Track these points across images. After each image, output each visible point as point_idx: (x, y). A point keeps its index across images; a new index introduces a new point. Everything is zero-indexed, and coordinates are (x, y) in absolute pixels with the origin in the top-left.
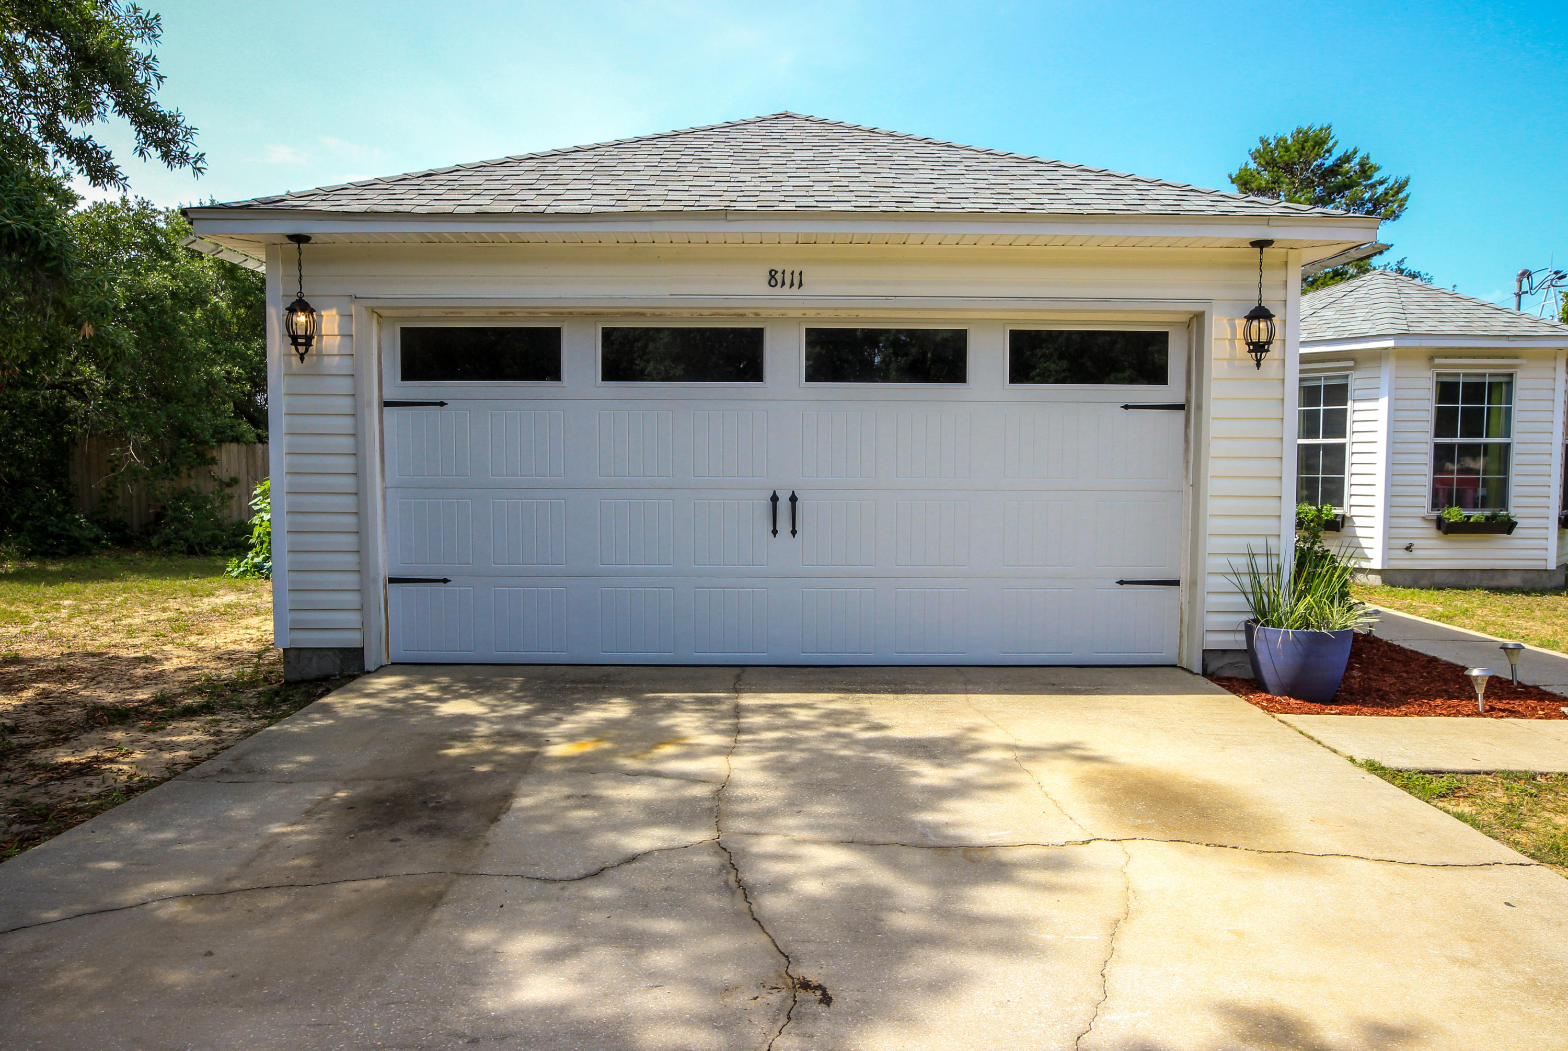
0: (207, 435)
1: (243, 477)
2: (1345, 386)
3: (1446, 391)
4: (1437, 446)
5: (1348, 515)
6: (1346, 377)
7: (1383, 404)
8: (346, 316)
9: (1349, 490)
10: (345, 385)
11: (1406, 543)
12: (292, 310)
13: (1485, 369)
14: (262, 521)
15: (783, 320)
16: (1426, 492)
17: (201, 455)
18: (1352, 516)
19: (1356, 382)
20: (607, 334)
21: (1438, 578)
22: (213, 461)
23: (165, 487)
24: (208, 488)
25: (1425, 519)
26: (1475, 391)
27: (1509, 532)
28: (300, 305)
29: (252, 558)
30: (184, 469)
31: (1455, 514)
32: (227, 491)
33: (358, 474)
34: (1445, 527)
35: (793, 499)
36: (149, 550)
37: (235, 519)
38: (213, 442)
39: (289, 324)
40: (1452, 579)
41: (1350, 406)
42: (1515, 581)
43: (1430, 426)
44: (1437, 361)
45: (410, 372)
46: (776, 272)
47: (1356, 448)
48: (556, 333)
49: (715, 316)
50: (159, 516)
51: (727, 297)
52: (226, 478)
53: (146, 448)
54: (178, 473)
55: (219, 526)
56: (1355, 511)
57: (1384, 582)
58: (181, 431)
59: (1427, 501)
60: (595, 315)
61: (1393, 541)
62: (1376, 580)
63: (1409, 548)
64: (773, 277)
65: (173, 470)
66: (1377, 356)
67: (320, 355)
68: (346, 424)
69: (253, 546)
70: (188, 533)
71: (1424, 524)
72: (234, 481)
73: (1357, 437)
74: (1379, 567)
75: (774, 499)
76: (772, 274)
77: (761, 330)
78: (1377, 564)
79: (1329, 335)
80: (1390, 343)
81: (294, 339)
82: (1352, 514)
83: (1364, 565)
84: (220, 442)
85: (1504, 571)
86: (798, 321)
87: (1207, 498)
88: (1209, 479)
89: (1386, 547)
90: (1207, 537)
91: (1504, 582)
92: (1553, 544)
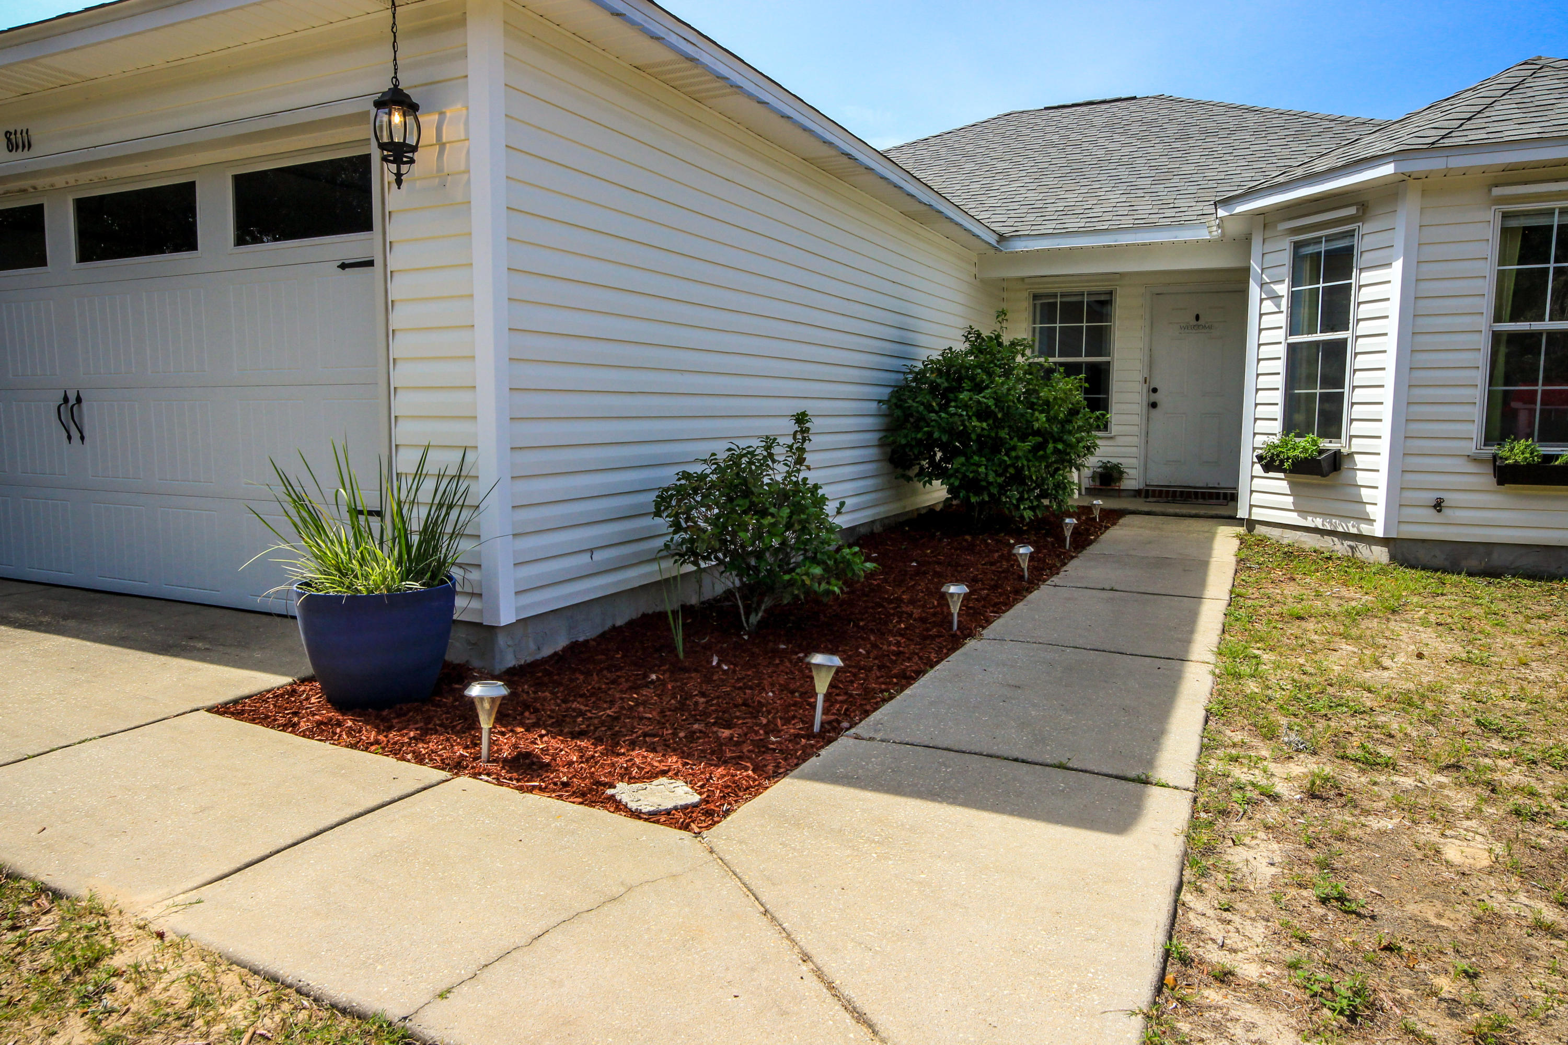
2: (1349, 250)
4: (1497, 335)
5: (1345, 451)
6: (1351, 234)
7: (1395, 272)
9: (1350, 412)
11: (1432, 496)
15: (55, 191)
16: (1475, 414)
18: (1353, 453)
21: (1497, 559)
25: (1474, 459)
31: (1518, 451)
34: (1508, 474)
40: (1528, 562)
41: (1358, 278)
43: (1487, 303)
44: (1497, 191)
46: (11, 133)
47: (1363, 345)
56: (1357, 445)
57: (1393, 558)
59: (1476, 430)
61: (1408, 494)
62: (1380, 554)
63: (1438, 506)
64: (9, 140)
71: (1471, 468)
73: (1363, 329)
74: (1381, 536)
76: (7, 136)
77: (41, 207)
78: (1378, 530)
80: (1388, 169)
82: (1353, 450)
83: (1365, 529)
86: (66, 192)
87: (391, 391)
88: (390, 362)
89: (1396, 503)
90: (393, 448)
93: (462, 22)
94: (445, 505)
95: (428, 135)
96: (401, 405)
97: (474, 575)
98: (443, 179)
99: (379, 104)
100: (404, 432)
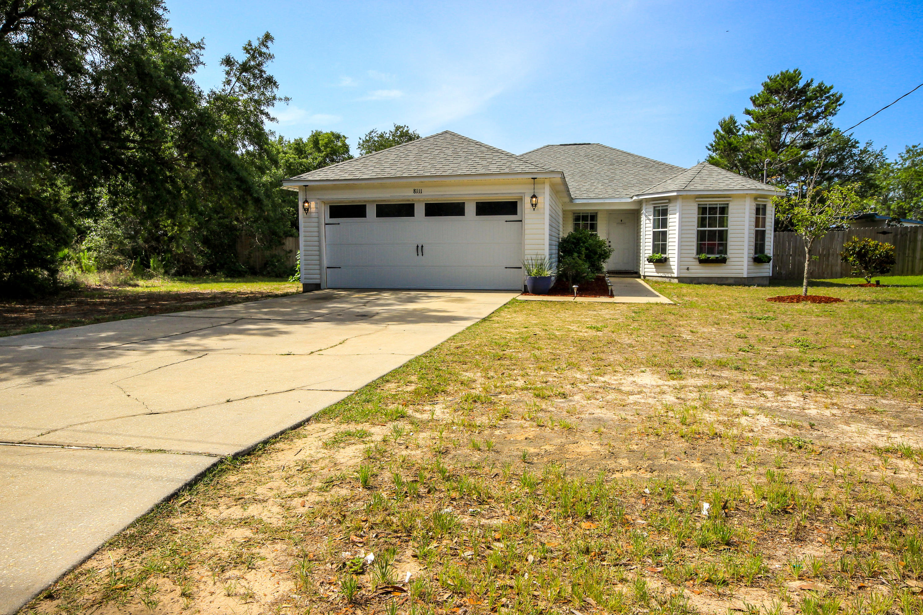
0: (281, 234)
1: (294, 249)
2: (667, 210)
3: (703, 210)
4: (698, 231)
5: (667, 257)
6: (667, 206)
7: (677, 216)
8: (316, 203)
9: (668, 248)
10: (316, 220)
11: (686, 267)
12: (304, 203)
13: (718, 202)
14: (299, 264)
15: (419, 201)
16: (694, 248)
17: (280, 242)
19: (670, 208)
20: (378, 206)
21: (700, 280)
22: (284, 244)
23: (267, 253)
24: (282, 254)
25: (695, 258)
26: (713, 210)
27: (725, 263)
28: (306, 201)
29: (297, 276)
30: (274, 247)
31: (703, 256)
32: (289, 255)
33: (319, 241)
34: (701, 261)
35: (422, 246)
36: (263, 275)
37: (291, 265)
38: (284, 237)
39: (304, 206)
41: (669, 216)
42: (731, 281)
43: (696, 224)
44: (697, 200)
45: (332, 216)
47: (670, 232)
48: (365, 206)
49: (403, 200)
50: (266, 264)
51: (404, 196)
52: (288, 250)
53: (261, 239)
54: (272, 248)
55: (286, 268)
57: (679, 281)
58: (274, 233)
59: (695, 252)
60: (374, 201)
61: (682, 267)
62: (676, 281)
63: (688, 269)
65: (270, 247)
66: (675, 198)
67: (311, 213)
68: (316, 229)
69: (297, 271)
70: (276, 270)
71: (694, 260)
72: (291, 251)
73: (670, 228)
75: (418, 246)
76: (414, 190)
77: (413, 204)
78: (675, 275)
79: (660, 191)
80: (675, 194)
81: (305, 210)
82: (669, 257)
84: (286, 237)
85: (727, 278)
86: (423, 201)
87: (524, 245)
89: (679, 269)
91: (727, 282)
92: (745, 267)
96: (526, 247)
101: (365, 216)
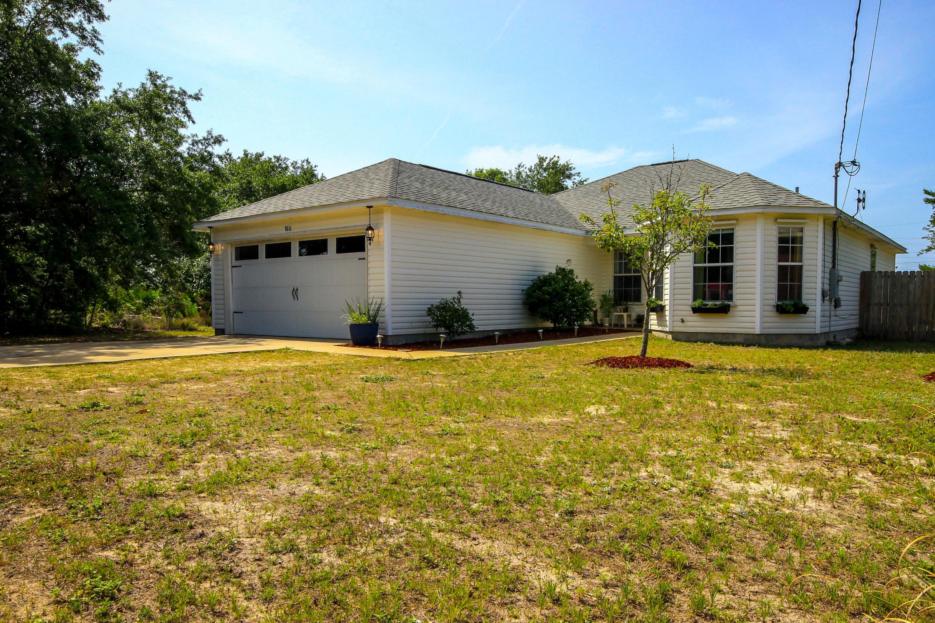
4: (695, 268)
5: (663, 304)
8: (222, 245)
9: (664, 292)
11: (681, 318)
13: (721, 227)
15: (294, 239)
16: (690, 292)
20: (268, 246)
25: (690, 306)
27: (728, 313)
28: (211, 244)
31: (701, 303)
33: (224, 285)
34: (696, 310)
35: (297, 289)
42: (739, 339)
43: (692, 258)
45: (236, 259)
47: (666, 271)
48: (259, 247)
57: (672, 338)
59: (691, 297)
60: (263, 241)
61: (675, 318)
62: (670, 337)
63: (683, 321)
64: (286, 228)
68: (221, 272)
71: (689, 309)
74: (670, 331)
75: (294, 290)
77: (291, 243)
82: (665, 304)
83: (667, 329)
85: (734, 334)
86: (297, 239)
87: (368, 286)
88: (368, 280)
89: (673, 321)
90: (368, 299)
91: (734, 340)
92: (757, 319)
93: (382, 212)
94: (378, 310)
95: (376, 234)
96: (370, 289)
97: (384, 325)
98: (379, 243)
99: (367, 230)
100: (371, 295)
101: (257, 258)
